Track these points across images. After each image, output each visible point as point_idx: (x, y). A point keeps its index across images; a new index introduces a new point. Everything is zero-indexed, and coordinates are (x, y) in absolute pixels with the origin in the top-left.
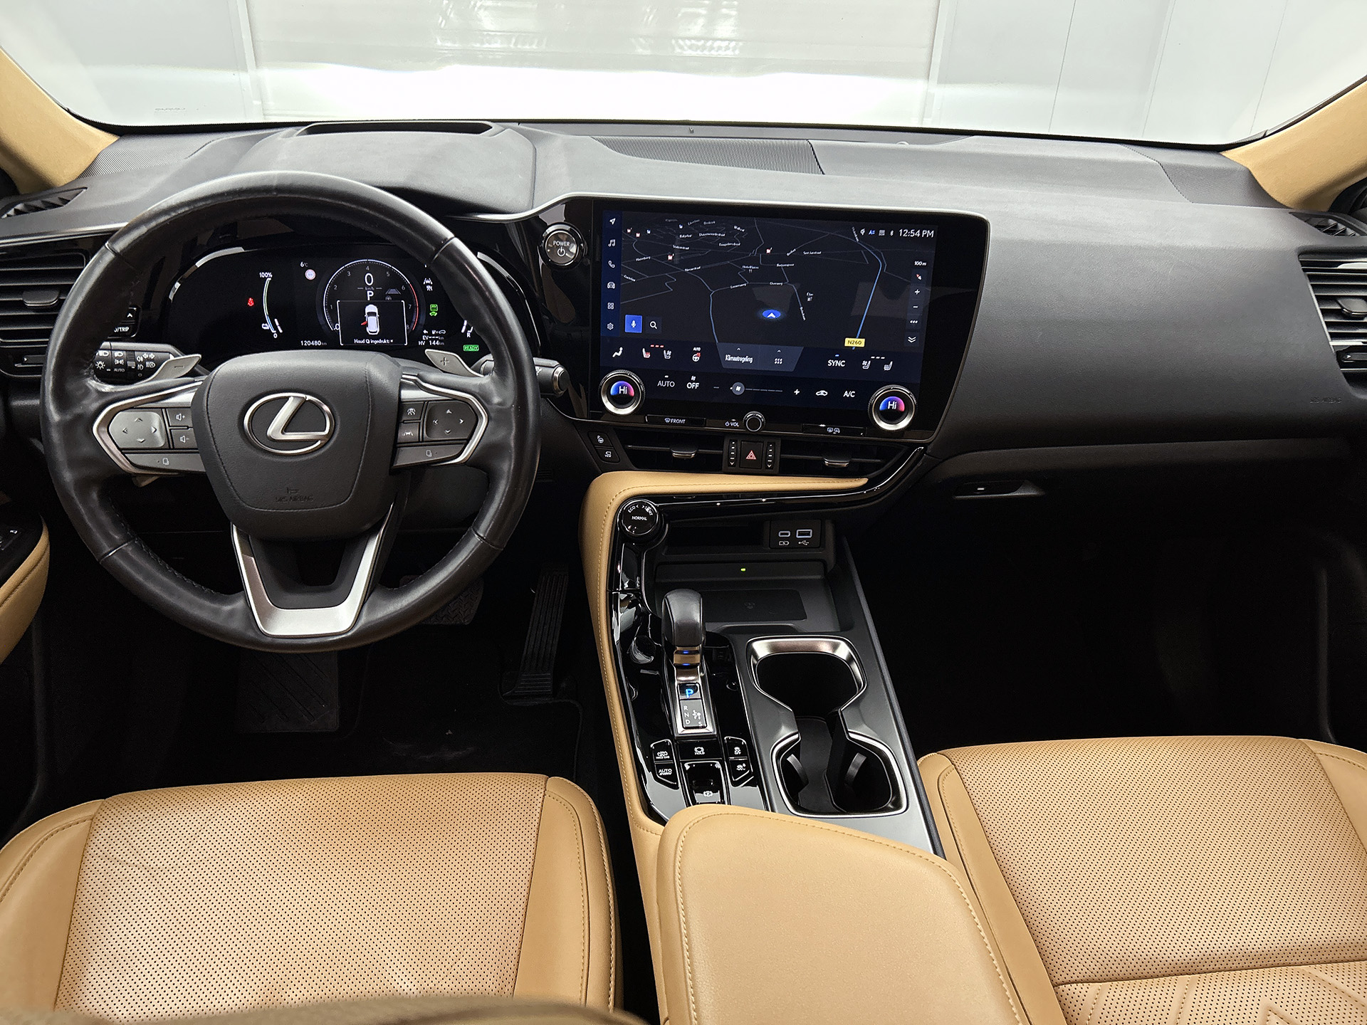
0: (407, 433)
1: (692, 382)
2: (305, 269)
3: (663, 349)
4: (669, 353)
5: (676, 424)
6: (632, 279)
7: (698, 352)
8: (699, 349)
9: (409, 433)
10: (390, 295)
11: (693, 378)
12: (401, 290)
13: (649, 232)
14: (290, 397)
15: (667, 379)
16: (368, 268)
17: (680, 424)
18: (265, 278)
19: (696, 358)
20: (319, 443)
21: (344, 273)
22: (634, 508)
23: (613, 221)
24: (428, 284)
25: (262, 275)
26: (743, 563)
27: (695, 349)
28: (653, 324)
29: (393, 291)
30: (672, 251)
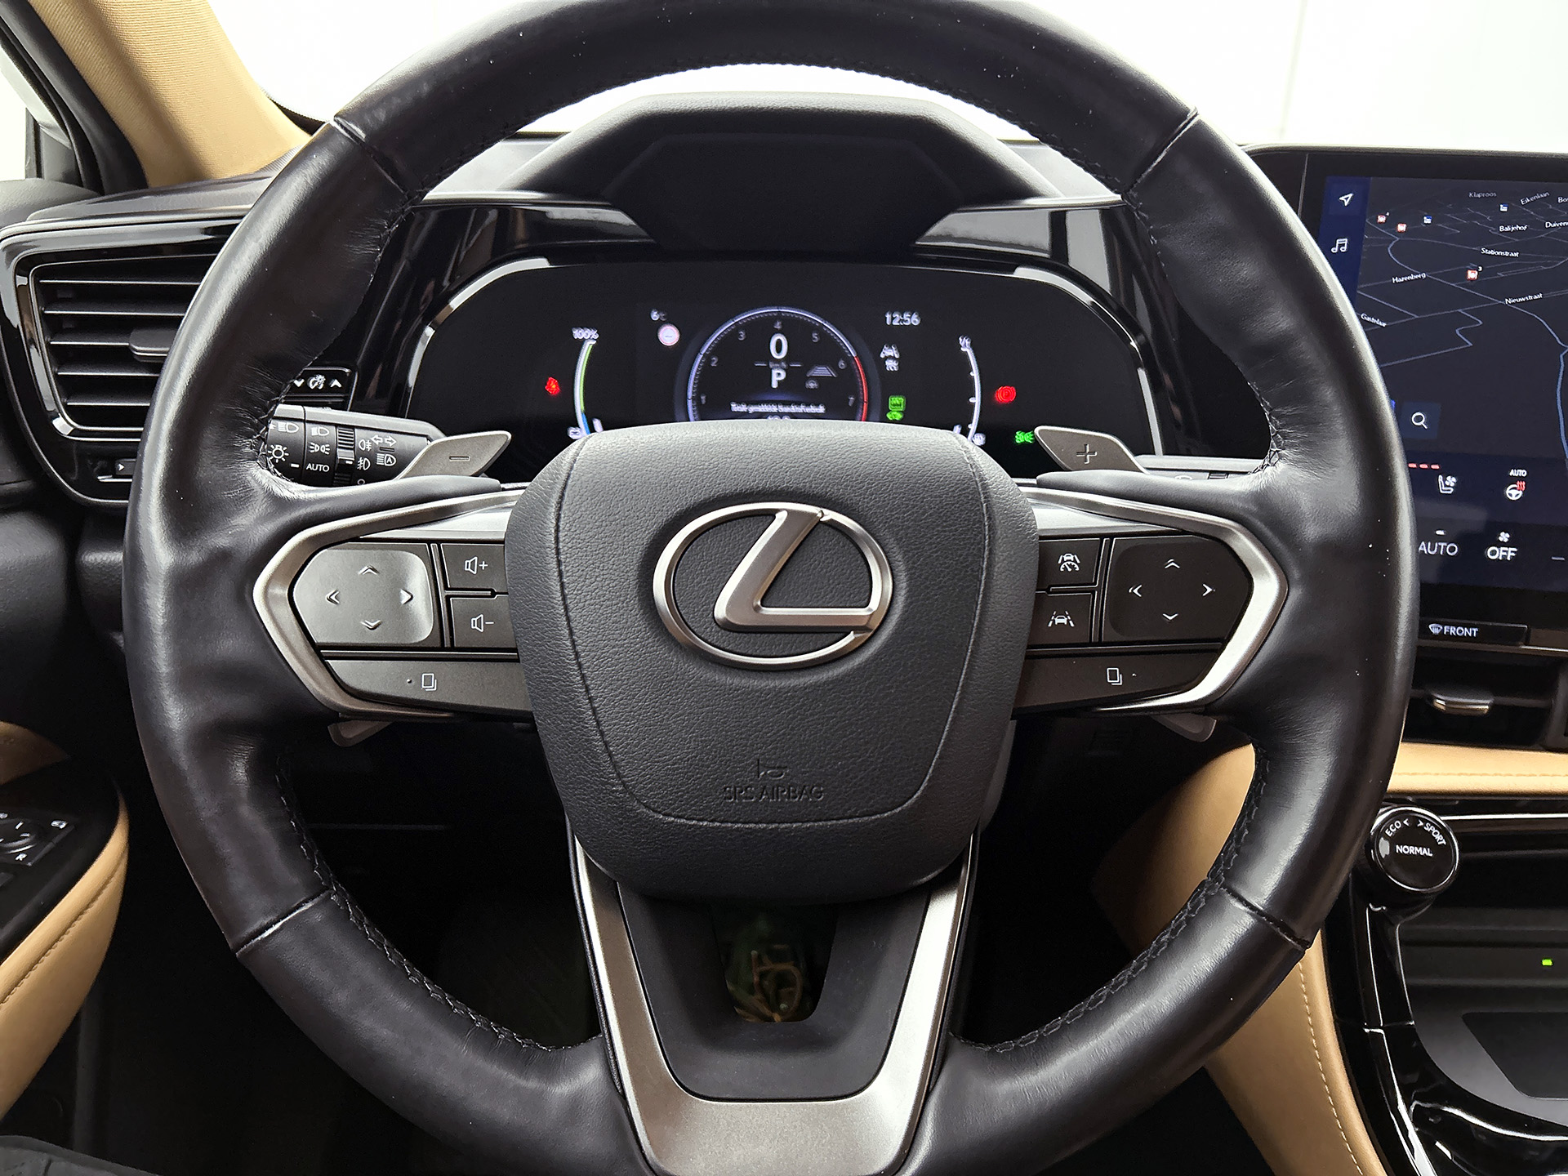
0: (1057, 621)
1: (1501, 544)
2: (659, 324)
3: (1437, 473)
4: (1451, 481)
5: (1455, 638)
6: (1378, 322)
7: (1520, 478)
8: (1522, 473)
9: (1064, 621)
10: (817, 379)
11: (1504, 537)
12: (835, 368)
13: (1427, 221)
14: (777, 511)
15: (1441, 539)
16: (778, 326)
17: (1466, 639)
18: (584, 340)
19: (1514, 492)
20: (851, 637)
21: (732, 334)
22: (1398, 825)
23: (1346, 199)
24: (890, 357)
25: (578, 334)
26: (1548, 946)
27: (1512, 473)
28: (1419, 419)
29: (822, 371)
30: (1478, 260)
